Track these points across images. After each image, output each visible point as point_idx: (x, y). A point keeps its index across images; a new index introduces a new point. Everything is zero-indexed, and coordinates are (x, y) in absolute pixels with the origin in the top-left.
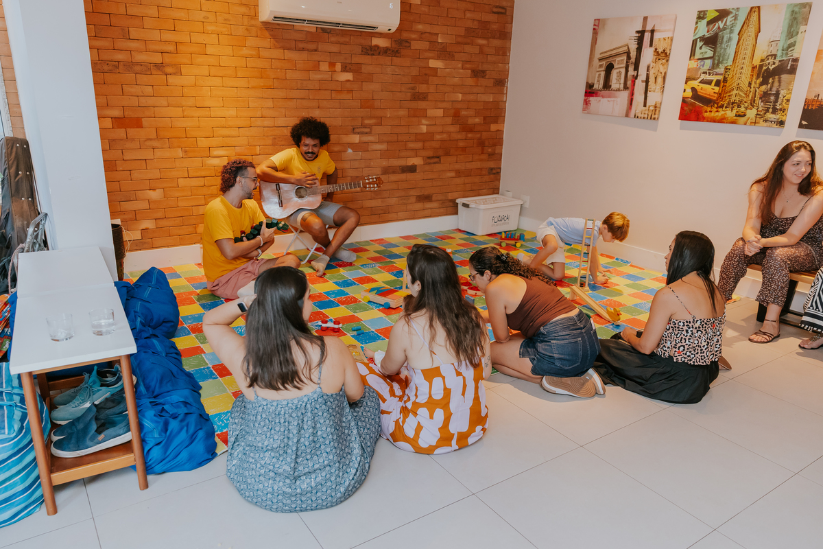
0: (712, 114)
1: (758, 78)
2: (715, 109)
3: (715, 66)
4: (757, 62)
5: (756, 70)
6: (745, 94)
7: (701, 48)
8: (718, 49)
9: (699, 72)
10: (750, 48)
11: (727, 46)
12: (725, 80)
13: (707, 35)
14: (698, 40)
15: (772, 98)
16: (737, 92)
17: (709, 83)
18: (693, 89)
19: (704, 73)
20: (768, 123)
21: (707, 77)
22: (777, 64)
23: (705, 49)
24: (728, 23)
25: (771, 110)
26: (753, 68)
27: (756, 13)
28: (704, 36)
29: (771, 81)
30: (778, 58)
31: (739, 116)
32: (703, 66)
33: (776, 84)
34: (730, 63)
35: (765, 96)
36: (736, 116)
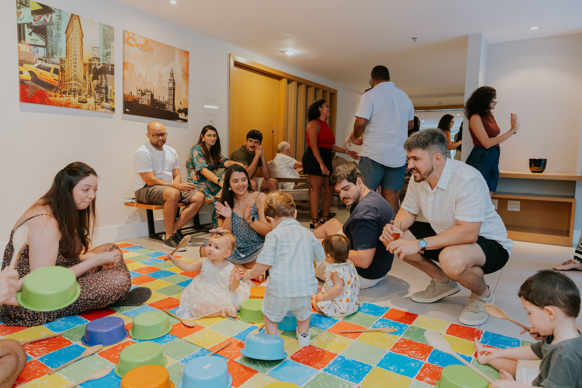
0: (58, 99)
1: (90, 73)
2: (58, 95)
3: (50, 55)
4: (87, 61)
5: (87, 67)
6: (83, 85)
7: (30, 34)
8: (49, 41)
9: (34, 58)
10: (78, 47)
11: (57, 40)
12: (62, 70)
13: (34, 24)
14: (26, 25)
15: (104, 91)
16: (76, 82)
17: (48, 70)
18: (31, 73)
19: (39, 59)
20: (105, 109)
21: (43, 64)
22: (101, 66)
23: (35, 36)
24: (54, 20)
25: (104, 100)
26: (85, 65)
27: (77, 20)
28: (31, 23)
29: (100, 77)
30: (101, 62)
31: (82, 102)
32: (37, 52)
33: (104, 80)
34: (63, 56)
35: (98, 88)
36: (79, 101)
